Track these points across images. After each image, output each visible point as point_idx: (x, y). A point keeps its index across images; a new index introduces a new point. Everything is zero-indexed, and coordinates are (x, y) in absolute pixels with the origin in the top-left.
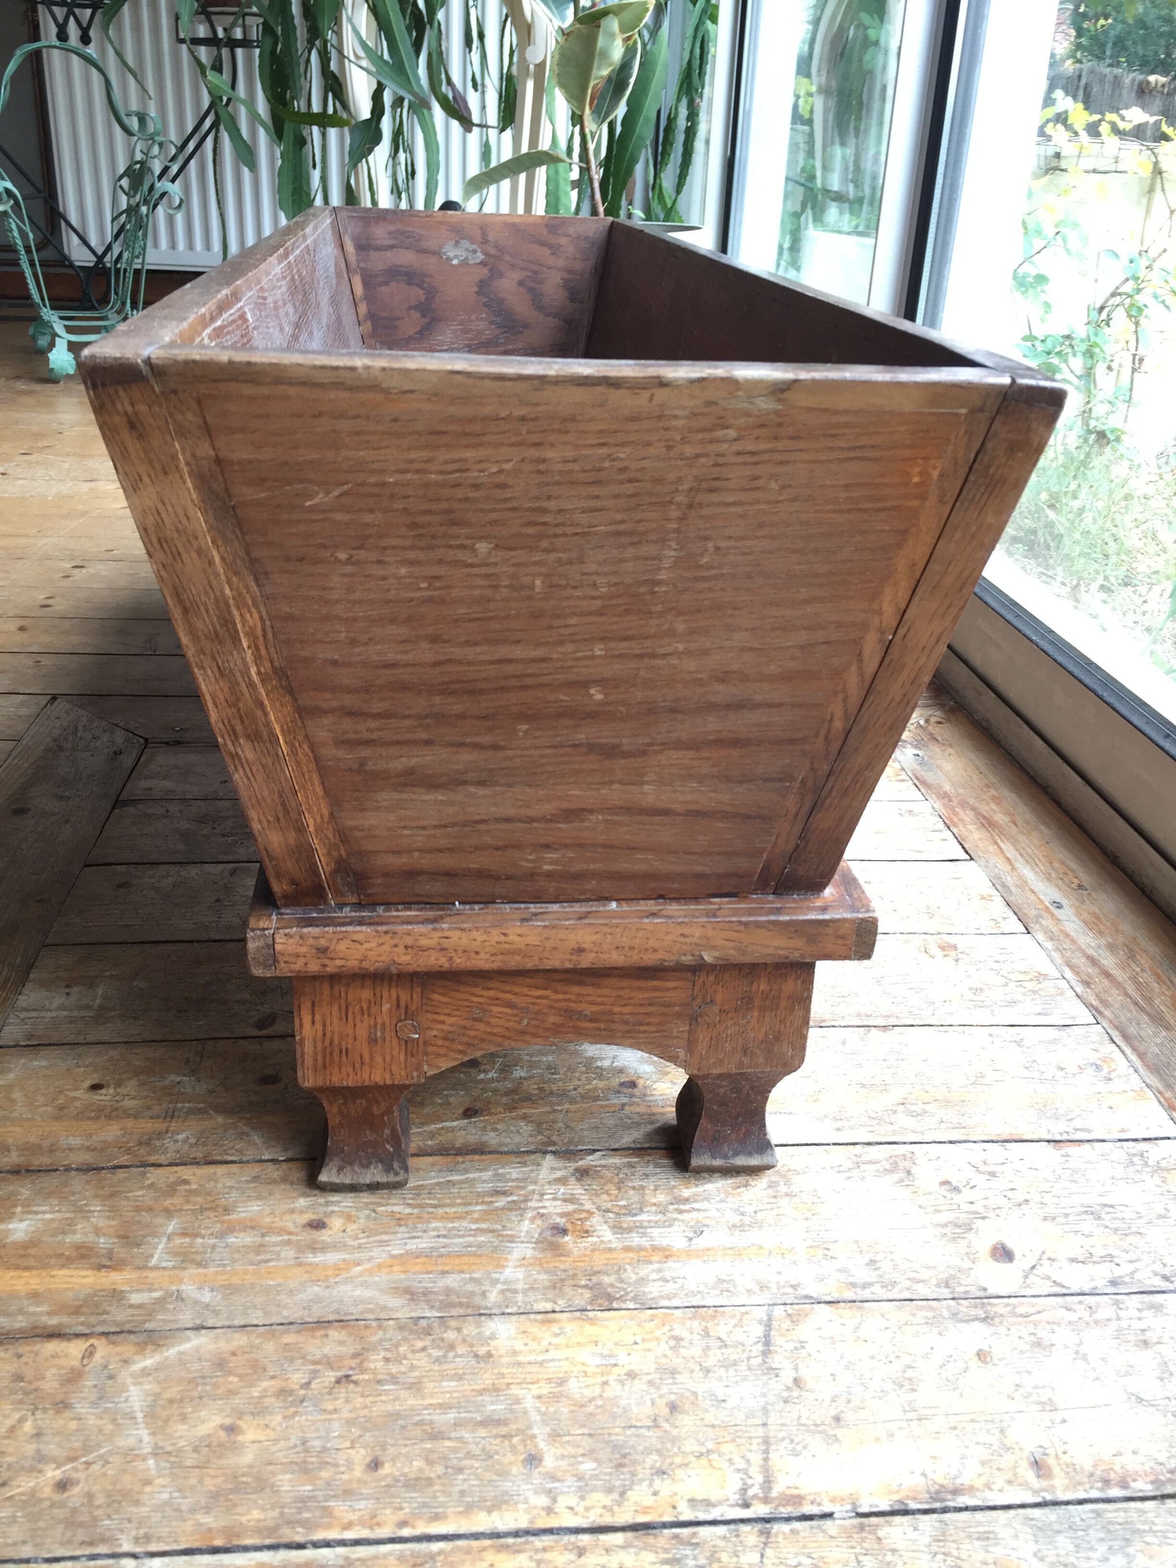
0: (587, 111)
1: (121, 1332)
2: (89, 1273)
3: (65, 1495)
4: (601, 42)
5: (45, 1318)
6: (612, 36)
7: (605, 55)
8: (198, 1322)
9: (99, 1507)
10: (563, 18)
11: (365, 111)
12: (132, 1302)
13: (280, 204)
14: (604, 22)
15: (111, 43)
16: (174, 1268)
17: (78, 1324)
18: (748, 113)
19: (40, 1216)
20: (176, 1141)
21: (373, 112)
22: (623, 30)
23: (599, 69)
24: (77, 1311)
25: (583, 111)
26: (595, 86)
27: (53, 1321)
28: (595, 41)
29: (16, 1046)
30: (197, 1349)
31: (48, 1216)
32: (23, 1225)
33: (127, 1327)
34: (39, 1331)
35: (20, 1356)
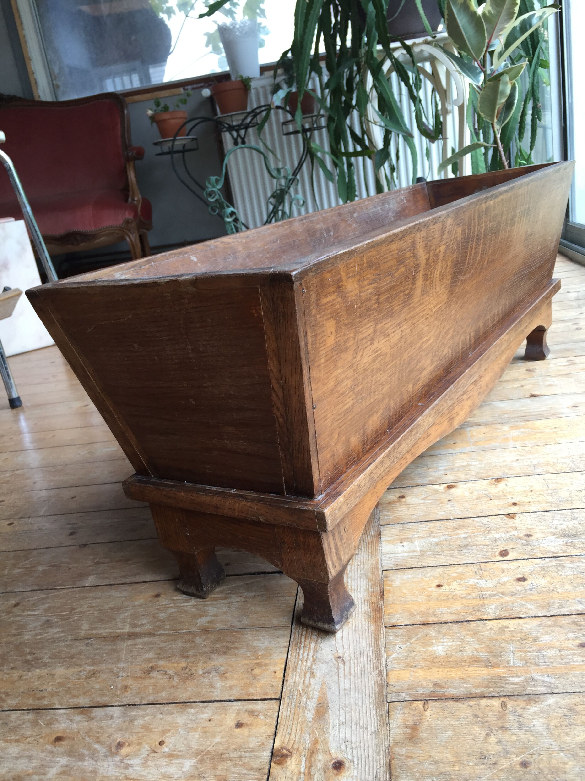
0: (495, 120)
1: (514, 695)
2: (483, 669)
3: (528, 769)
4: (501, 87)
5: (473, 690)
6: (506, 83)
7: (503, 93)
8: (550, 691)
9: (547, 774)
10: (478, 82)
11: (380, 145)
12: (512, 681)
13: (339, 194)
14: (502, 78)
15: (262, 140)
16: (523, 666)
17: (491, 692)
18: (571, 105)
19: (445, 644)
20: (491, 609)
21: (384, 145)
22: (511, 80)
23: (500, 100)
24: (487, 686)
25: (493, 120)
26: (499, 108)
27: (478, 691)
28: (498, 87)
29: (392, 569)
30: (556, 703)
31: (450, 644)
32: (440, 648)
33: (516, 693)
34: (474, 695)
35: (471, 707)
